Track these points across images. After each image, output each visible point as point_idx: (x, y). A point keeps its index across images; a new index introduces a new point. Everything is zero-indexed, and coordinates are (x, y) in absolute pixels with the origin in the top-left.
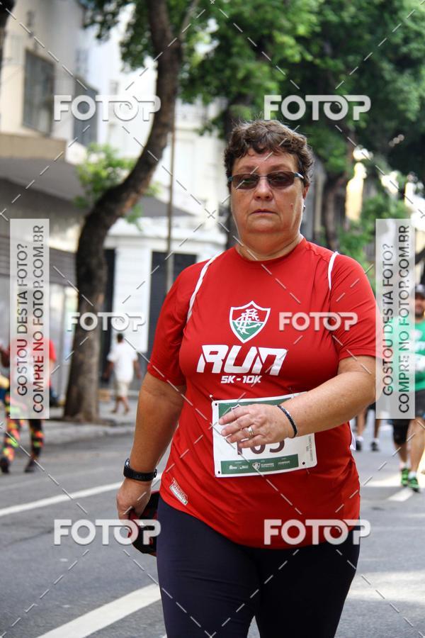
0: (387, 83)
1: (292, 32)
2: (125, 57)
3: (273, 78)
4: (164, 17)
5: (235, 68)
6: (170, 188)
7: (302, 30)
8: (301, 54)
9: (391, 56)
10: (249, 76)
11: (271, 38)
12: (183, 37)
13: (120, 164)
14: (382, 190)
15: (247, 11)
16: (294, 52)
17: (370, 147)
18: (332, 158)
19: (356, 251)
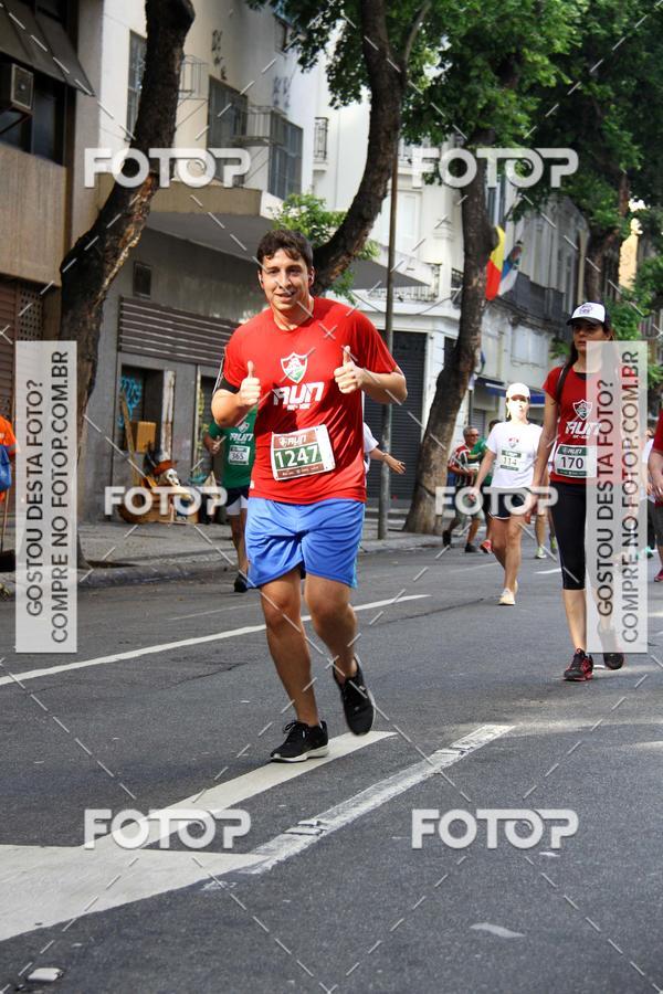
1: (547, 49)
2: (333, 87)
3: (523, 109)
5: (473, 97)
6: (391, 250)
7: (559, 46)
8: (557, 76)
10: (491, 106)
11: (519, 57)
12: (407, 57)
13: (326, 219)
15: (490, 21)
16: (549, 75)
17: (647, 198)
18: (599, 211)
19: (627, 328)
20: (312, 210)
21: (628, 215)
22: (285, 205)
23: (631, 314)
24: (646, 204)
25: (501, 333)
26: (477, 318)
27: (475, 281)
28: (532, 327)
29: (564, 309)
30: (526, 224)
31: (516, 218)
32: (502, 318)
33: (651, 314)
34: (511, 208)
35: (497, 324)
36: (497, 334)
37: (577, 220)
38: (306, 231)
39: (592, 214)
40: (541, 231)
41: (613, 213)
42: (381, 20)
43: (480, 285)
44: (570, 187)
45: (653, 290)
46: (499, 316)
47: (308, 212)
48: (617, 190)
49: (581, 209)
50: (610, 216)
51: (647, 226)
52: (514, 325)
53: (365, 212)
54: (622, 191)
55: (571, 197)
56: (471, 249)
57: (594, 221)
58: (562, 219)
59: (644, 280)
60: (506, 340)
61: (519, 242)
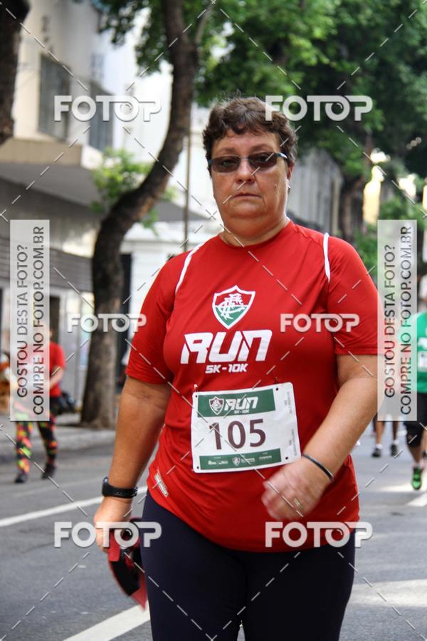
0: (404, 85)
1: (308, 35)
2: (140, 61)
3: (289, 81)
4: (180, 21)
5: (251, 72)
7: (318, 33)
8: (318, 57)
9: (408, 58)
10: (265, 80)
11: (287, 42)
12: (198, 40)
13: (135, 169)
14: (400, 193)
15: (263, 14)
16: (310, 55)
17: (387, 151)
18: (350, 162)
20: (124, 161)
22: (103, 157)
24: (387, 156)
37: (332, 168)
38: (120, 178)
39: (344, 164)
42: (178, 12)
44: (327, 143)
47: (121, 163)
48: (364, 144)
50: (358, 165)
51: (387, 174)
55: (328, 150)
58: (320, 168)
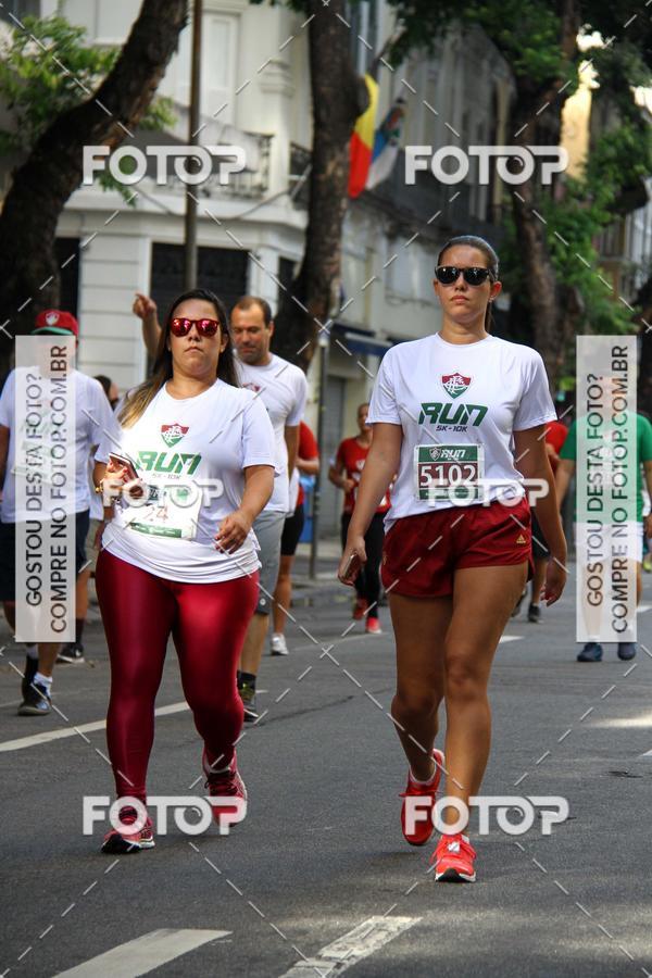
6: (193, 113)
18: (530, 51)
19: (575, 245)
20: (62, 44)
21: (578, 56)
22: (16, 37)
23: (581, 221)
24: (604, 37)
25: (371, 250)
26: (334, 227)
27: (330, 167)
28: (420, 240)
29: (472, 212)
30: (411, 69)
31: (396, 61)
32: (373, 225)
33: (612, 222)
34: (388, 45)
35: (364, 236)
36: (362, 251)
37: (493, 64)
38: (54, 81)
39: (518, 55)
40: (433, 82)
41: (554, 54)
43: (340, 173)
44: (484, 10)
45: (616, 181)
46: (367, 223)
47: (57, 49)
48: (559, 13)
49: (502, 47)
50: (547, 58)
51: (607, 75)
52: (392, 237)
53: (151, 49)
54: (567, 18)
55: (485, 25)
56: (323, 113)
57: (523, 67)
58: (470, 62)
59: (601, 164)
60: (380, 262)
61: (400, 101)
